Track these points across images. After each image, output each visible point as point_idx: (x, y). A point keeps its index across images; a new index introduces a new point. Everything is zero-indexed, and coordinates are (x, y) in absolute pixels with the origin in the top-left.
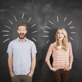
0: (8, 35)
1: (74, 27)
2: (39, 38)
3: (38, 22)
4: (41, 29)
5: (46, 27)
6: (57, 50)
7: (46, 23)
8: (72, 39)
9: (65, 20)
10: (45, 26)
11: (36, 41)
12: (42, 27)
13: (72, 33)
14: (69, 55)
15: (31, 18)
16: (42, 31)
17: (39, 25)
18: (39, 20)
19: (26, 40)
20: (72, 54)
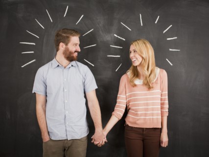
0: (33, 52)
1: (176, 38)
2: (99, 60)
3: (99, 25)
4: (105, 40)
5: (115, 35)
6: (134, 87)
7: (115, 28)
8: (171, 65)
9: (156, 22)
10: (112, 34)
11: (93, 65)
12: (106, 37)
13: (170, 50)
14: (161, 100)
15: (82, 16)
16: (107, 45)
17: (101, 32)
18: (100, 20)
19: (72, 66)
20: (167, 97)
